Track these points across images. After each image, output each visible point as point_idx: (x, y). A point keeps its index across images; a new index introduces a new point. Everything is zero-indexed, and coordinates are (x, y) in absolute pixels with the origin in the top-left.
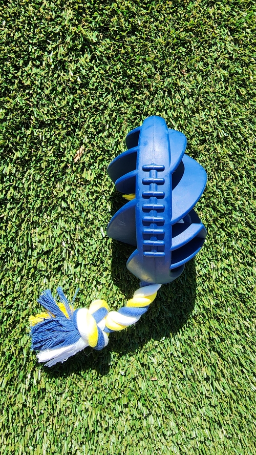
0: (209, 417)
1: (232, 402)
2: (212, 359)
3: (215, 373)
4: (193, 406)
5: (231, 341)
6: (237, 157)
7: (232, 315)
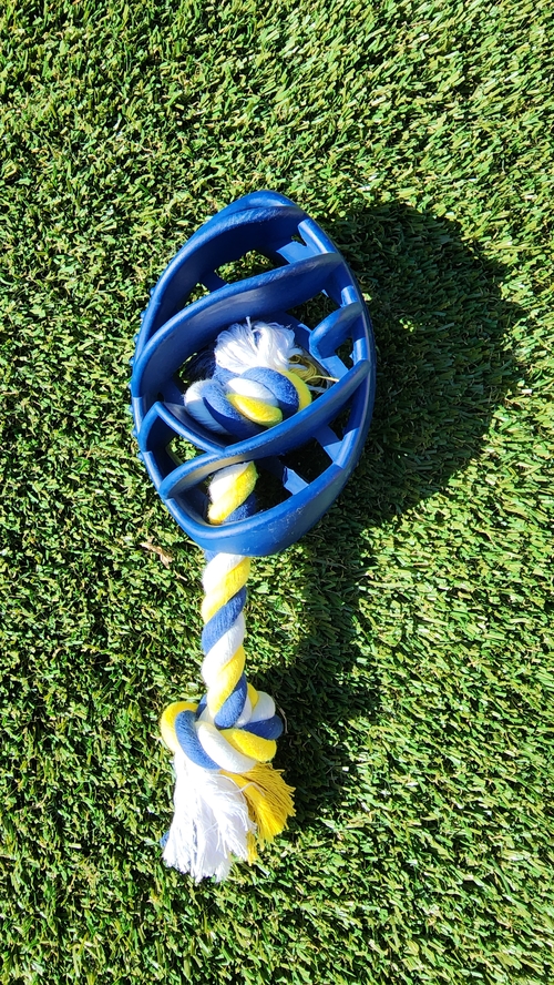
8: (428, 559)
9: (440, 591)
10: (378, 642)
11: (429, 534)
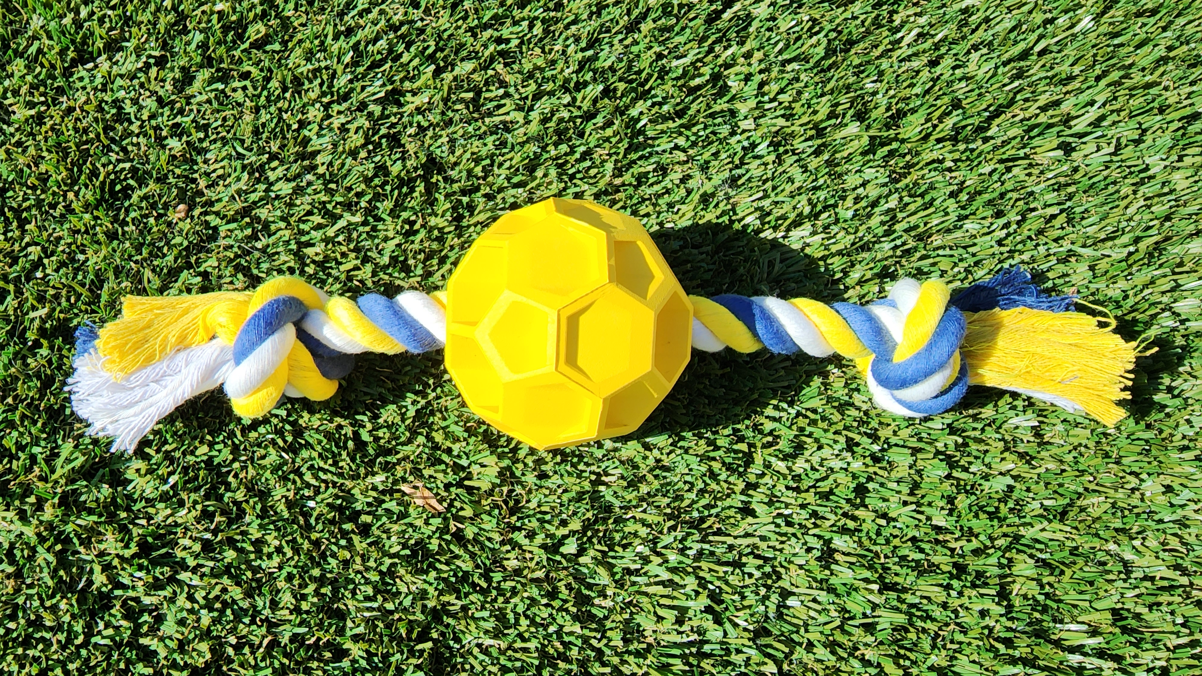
0: (1171, 148)
1: (1128, 83)
2: (1011, 133)
3: (1050, 126)
4: (1142, 189)
5: (960, 80)
6: (442, 50)
7: (886, 79)
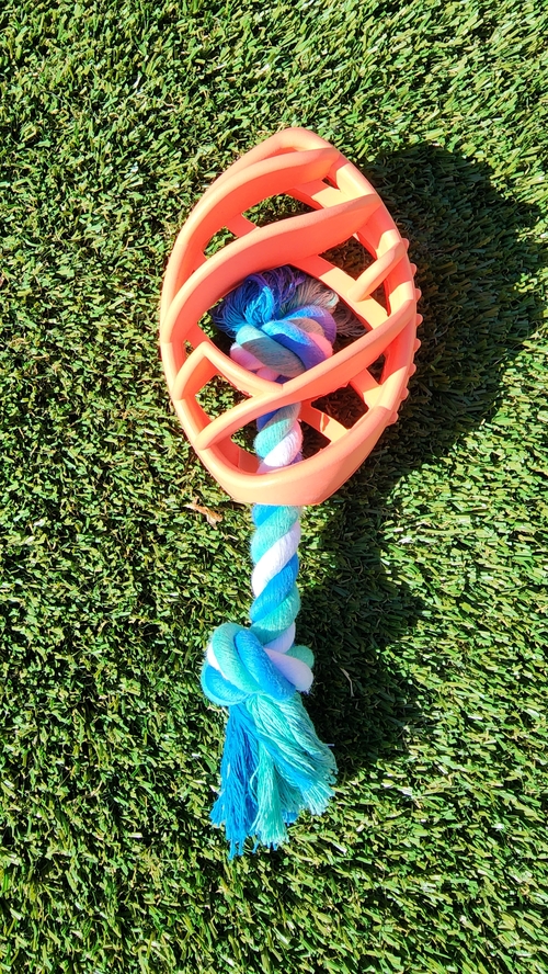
8: (486, 502)
9: (501, 535)
10: (441, 594)
11: (484, 477)
